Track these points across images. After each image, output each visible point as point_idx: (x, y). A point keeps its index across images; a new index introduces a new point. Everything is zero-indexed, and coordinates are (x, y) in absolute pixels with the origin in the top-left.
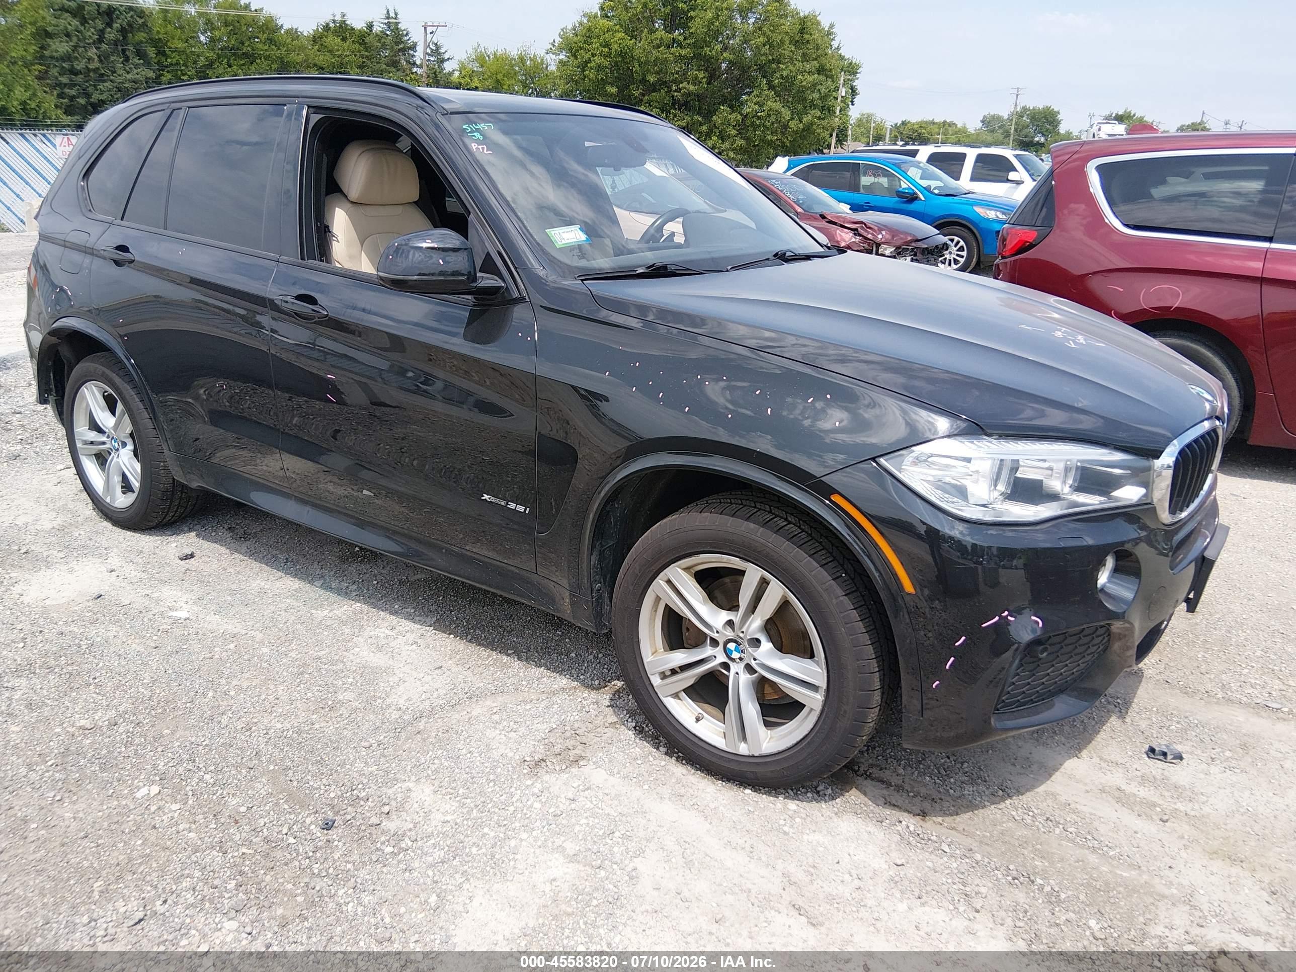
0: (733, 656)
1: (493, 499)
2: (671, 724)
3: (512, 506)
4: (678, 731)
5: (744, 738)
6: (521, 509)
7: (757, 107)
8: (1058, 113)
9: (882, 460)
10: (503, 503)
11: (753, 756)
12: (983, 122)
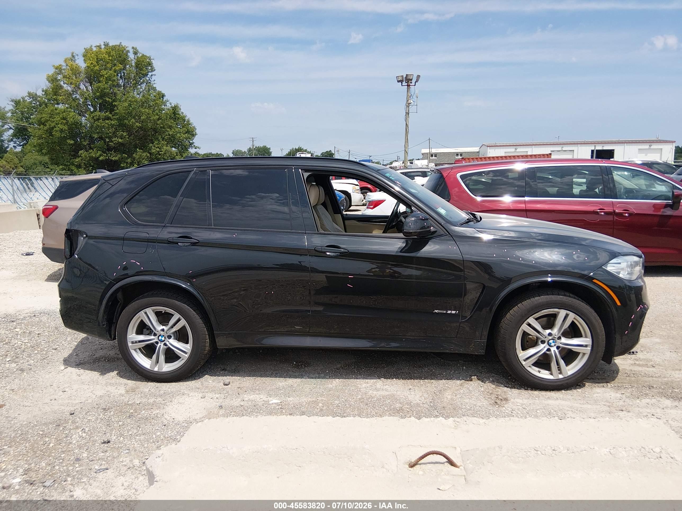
0: (552, 345)
1: (440, 311)
2: (531, 376)
3: (449, 312)
4: (535, 378)
5: (561, 373)
6: (454, 312)
7: (158, 149)
8: (270, 148)
9: (603, 267)
10: (445, 312)
11: (565, 377)
12: (233, 153)
